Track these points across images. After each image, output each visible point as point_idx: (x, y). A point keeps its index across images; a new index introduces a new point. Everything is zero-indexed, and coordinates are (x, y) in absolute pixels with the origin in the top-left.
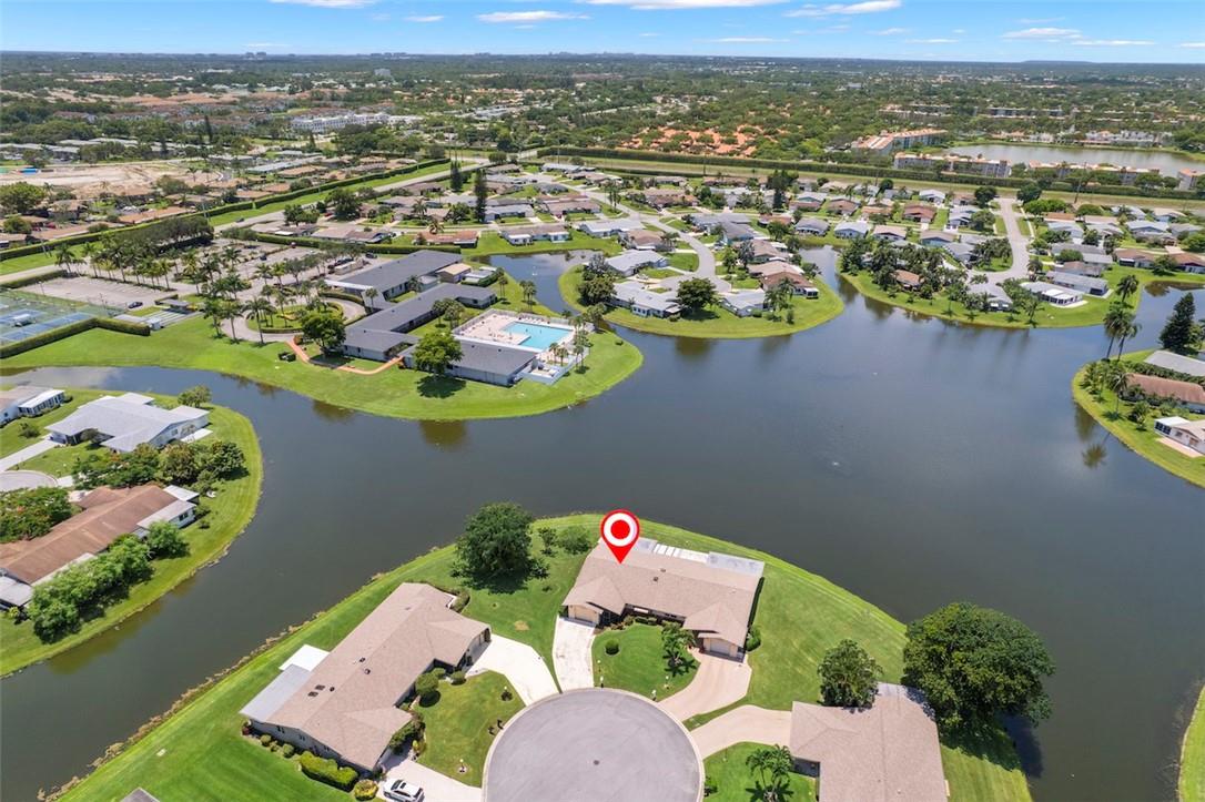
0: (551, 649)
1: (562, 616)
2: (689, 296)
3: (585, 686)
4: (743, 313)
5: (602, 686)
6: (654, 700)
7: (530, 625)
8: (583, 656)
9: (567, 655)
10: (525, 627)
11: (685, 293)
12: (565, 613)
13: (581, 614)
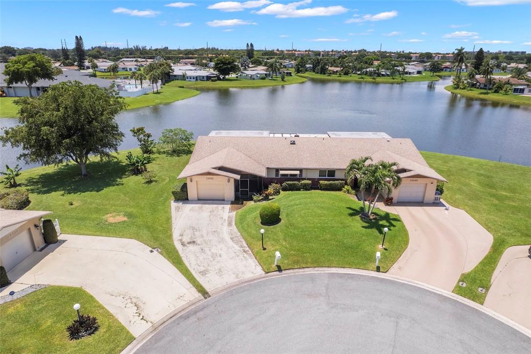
0: (170, 236)
1: (177, 200)
2: (222, 65)
3: (248, 276)
4: (255, 77)
5: (279, 269)
6: (378, 269)
7: (130, 215)
8: (227, 237)
9: (199, 241)
10: (121, 218)
11: (219, 64)
12: (182, 195)
13: (205, 192)
